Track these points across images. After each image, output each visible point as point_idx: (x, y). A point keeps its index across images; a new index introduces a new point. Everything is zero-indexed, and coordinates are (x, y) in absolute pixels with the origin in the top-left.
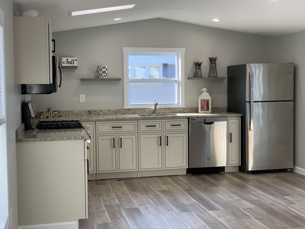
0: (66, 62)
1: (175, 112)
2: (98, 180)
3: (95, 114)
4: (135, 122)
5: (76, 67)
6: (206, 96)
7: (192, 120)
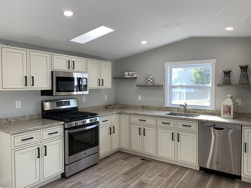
0: (127, 75)
1: (205, 113)
2: (133, 155)
3: (146, 109)
4: (155, 118)
5: (136, 78)
6: (229, 102)
7: (201, 123)
